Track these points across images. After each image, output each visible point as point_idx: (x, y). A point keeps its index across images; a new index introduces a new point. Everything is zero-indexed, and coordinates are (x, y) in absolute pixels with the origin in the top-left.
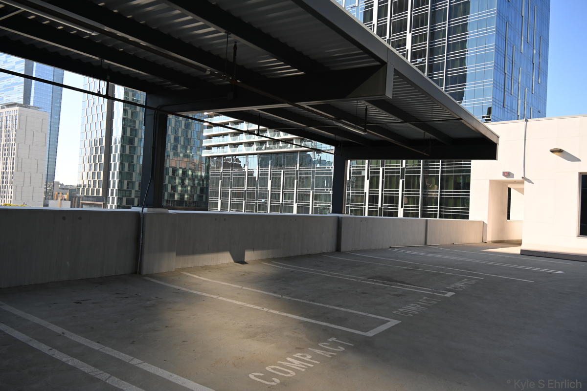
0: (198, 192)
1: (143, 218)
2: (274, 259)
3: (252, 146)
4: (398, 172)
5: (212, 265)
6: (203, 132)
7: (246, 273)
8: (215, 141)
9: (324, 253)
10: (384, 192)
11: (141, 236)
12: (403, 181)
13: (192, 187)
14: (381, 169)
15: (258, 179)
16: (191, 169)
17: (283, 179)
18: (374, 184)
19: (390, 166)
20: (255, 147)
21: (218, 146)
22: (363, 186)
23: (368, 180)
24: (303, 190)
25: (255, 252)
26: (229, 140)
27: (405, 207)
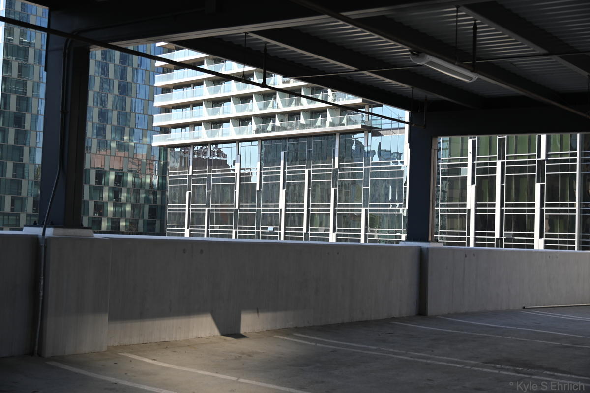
0: (146, 216)
1: (45, 247)
2: (297, 329)
3: (247, 124)
4: (532, 169)
5: (178, 340)
6: (153, 101)
7: (243, 354)
8: (177, 117)
9: (394, 319)
10: (504, 208)
11: (42, 283)
12: (542, 187)
13: (133, 206)
14: (499, 163)
15: (260, 188)
16: (131, 172)
17: (309, 187)
18: (484, 193)
19: (516, 157)
20: (253, 126)
21: (183, 126)
22: (463, 198)
23: (474, 186)
24: (347, 208)
25: (261, 315)
26: (204, 113)
27: (547, 236)
